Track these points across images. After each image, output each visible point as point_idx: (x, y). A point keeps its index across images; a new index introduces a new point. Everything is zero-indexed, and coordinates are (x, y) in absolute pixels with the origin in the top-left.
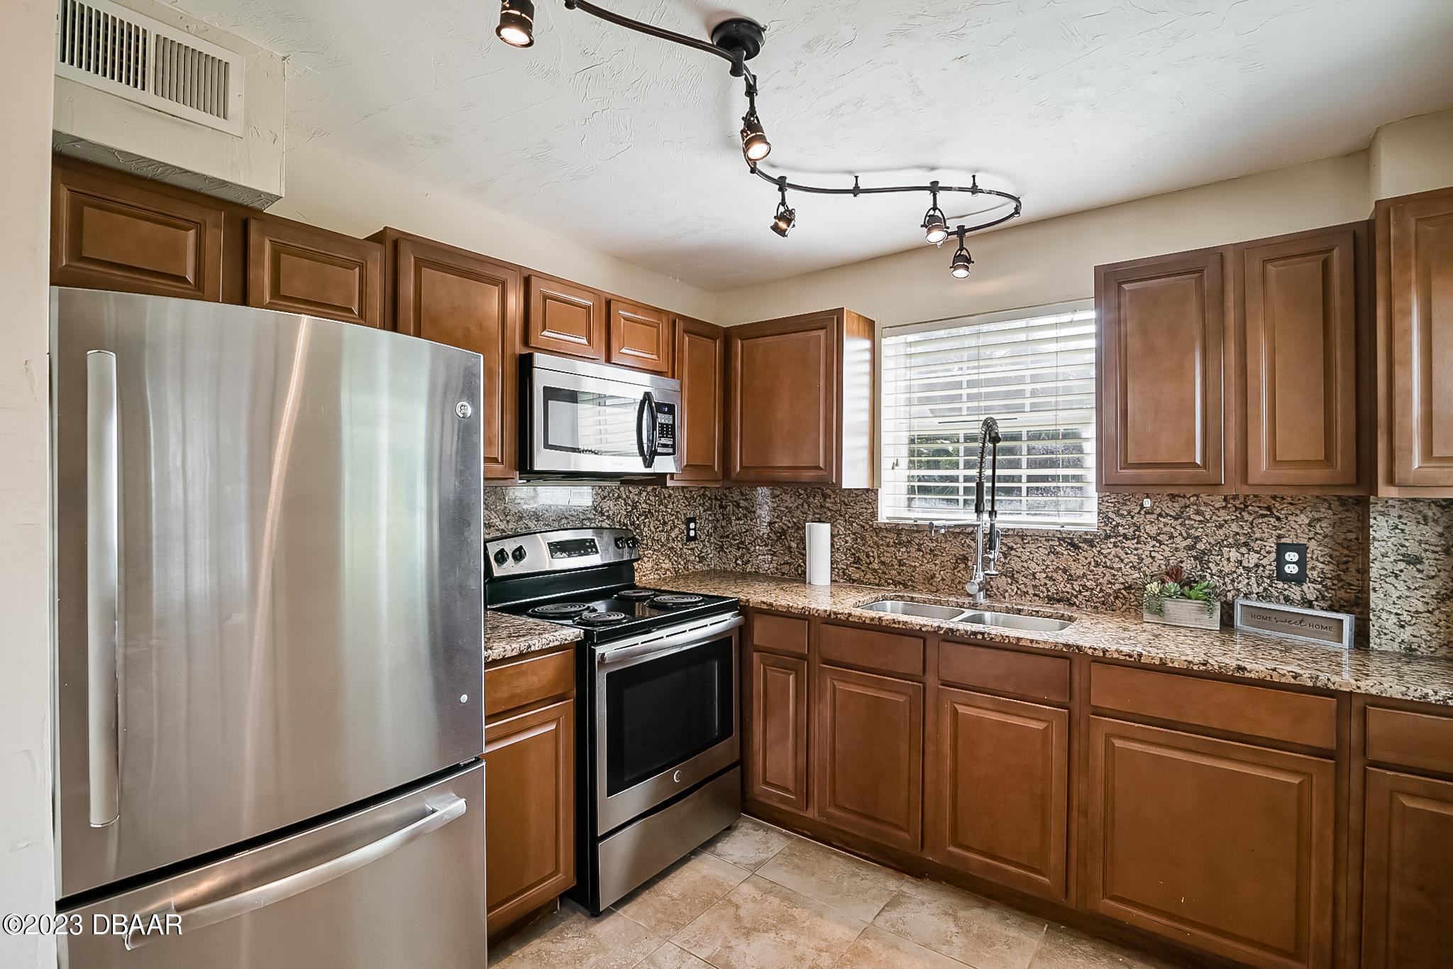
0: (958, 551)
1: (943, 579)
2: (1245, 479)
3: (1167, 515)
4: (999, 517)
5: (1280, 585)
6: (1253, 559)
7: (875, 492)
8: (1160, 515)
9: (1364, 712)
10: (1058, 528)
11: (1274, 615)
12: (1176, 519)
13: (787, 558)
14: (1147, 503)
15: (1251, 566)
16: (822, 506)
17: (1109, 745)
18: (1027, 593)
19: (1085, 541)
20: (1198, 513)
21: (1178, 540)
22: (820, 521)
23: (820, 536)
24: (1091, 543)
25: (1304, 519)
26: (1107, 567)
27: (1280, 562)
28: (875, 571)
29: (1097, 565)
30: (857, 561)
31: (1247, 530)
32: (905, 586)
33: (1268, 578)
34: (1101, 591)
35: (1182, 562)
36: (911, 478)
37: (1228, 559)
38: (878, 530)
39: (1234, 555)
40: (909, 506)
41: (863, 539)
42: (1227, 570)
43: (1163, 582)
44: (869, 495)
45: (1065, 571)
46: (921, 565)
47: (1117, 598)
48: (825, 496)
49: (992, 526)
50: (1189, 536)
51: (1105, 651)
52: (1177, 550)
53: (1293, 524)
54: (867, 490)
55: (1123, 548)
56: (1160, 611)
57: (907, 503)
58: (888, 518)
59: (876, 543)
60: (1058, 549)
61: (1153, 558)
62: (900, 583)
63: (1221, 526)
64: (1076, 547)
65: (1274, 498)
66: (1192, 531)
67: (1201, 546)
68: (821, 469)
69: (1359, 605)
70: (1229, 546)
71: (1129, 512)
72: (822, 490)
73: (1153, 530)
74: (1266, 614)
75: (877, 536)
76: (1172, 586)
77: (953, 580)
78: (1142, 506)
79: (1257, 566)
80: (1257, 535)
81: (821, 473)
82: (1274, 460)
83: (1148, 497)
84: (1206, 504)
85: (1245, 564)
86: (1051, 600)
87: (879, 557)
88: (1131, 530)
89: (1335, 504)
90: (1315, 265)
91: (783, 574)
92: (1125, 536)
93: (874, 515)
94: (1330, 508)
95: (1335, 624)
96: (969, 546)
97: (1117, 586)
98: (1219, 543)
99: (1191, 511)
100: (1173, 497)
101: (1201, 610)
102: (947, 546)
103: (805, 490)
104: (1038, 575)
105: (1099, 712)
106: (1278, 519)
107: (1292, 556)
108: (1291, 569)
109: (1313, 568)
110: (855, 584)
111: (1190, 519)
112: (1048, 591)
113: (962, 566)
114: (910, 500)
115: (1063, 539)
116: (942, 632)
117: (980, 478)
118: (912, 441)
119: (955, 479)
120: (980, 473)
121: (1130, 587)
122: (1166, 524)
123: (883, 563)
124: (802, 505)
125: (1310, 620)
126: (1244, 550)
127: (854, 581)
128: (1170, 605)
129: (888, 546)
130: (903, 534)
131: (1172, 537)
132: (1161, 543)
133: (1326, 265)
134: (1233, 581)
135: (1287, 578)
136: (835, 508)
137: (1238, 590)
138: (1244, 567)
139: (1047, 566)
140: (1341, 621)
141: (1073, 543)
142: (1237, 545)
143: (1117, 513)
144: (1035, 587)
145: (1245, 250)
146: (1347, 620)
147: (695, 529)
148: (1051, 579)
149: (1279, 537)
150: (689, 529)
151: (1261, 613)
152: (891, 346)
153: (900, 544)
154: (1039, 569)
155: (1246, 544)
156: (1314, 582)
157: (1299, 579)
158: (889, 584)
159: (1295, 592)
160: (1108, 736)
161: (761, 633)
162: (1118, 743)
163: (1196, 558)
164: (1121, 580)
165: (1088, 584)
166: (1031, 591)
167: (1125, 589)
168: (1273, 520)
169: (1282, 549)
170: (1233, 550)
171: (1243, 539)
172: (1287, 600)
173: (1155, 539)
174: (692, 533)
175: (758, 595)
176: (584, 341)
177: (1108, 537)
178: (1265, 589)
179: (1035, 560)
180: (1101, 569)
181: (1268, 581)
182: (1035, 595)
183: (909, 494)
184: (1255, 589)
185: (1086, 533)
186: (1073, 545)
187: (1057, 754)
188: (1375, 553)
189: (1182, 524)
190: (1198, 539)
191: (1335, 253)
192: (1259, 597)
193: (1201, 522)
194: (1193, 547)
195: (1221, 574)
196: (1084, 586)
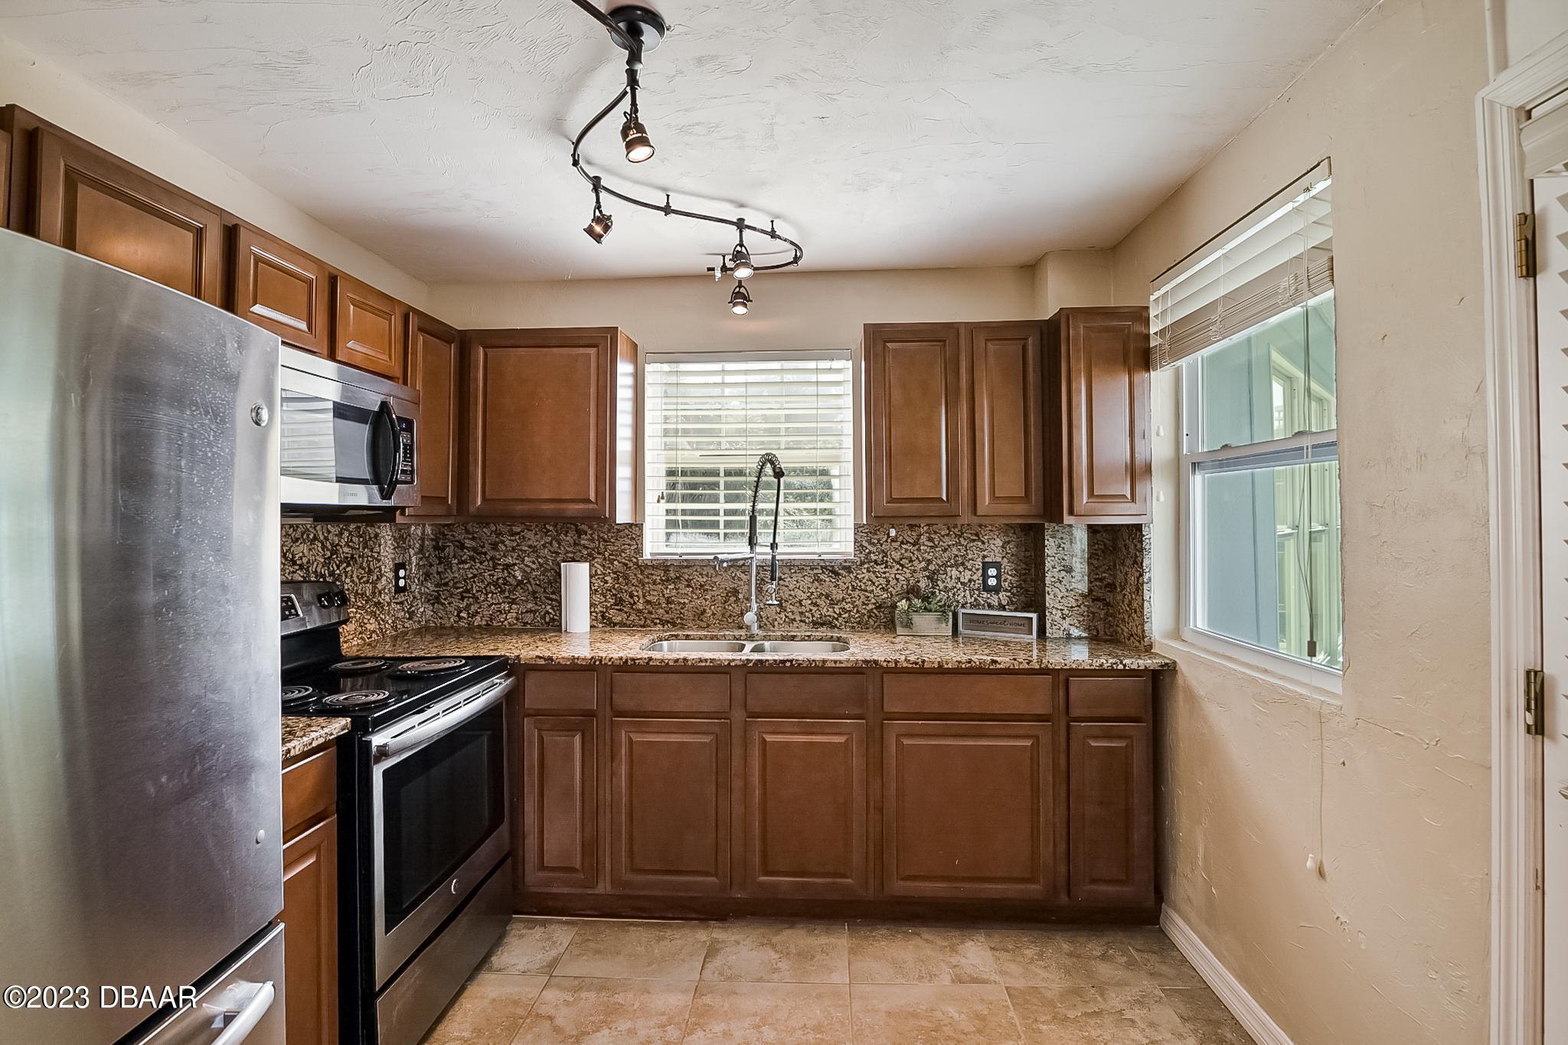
0: (730, 585)
1: (714, 614)
2: (975, 512)
3: (908, 542)
4: (779, 550)
5: (985, 595)
6: (967, 575)
7: (640, 527)
8: (902, 543)
9: (1067, 681)
10: (819, 557)
11: (986, 619)
12: (914, 545)
13: (530, 606)
14: (893, 533)
15: (966, 581)
16: (575, 544)
17: (898, 741)
18: (794, 620)
19: (844, 568)
20: (930, 539)
21: (916, 563)
22: (573, 560)
23: (578, 578)
24: (848, 569)
25: (999, 542)
26: (862, 590)
27: (985, 577)
28: (640, 611)
29: (854, 589)
30: (619, 602)
31: (963, 552)
32: (674, 624)
33: (977, 590)
34: (858, 612)
35: (919, 582)
36: (668, 512)
37: (951, 577)
38: (642, 568)
39: (954, 573)
40: (668, 539)
41: (626, 578)
42: (950, 586)
43: (908, 599)
44: (634, 530)
45: (827, 596)
46: (691, 601)
47: (869, 617)
48: (580, 533)
49: (774, 557)
50: (923, 559)
51: (896, 662)
52: (915, 571)
53: (992, 546)
54: (631, 525)
55: (874, 572)
56: (909, 624)
57: (664, 538)
58: (651, 554)
59: (641, 582)
60: (822, 577)
61: (897, 579)
62: (668, 622)
63: (945, 550)
64: (837, 574)
65: (980, 526)
66: (925, 555)
67: (932, 567)
68: (591, 502)
69: (1039, 606)
70: (951, 566)
71: (879, 540)
72: (576, 526)
73: (897, 556)
74: (980, 619)
75: (642, 573)
76: (917, 602)
77: (723, 615)
78: (889, 536)
79: (970, 581)
80: (970, 556)
81: (591, 506)
82: (994, 497)
83: (893, 527)
84: (936, 533)
85: (962, 580)
86: (815, 624)
87: (644, 596)
88: (881, 556)
89: (1018, 530)
90: (1015, 348)
91: (526, 624)
92: (876, 562)
93: (639, 551)
94: (1014, 533)
95: (1026, 622)
96: (740, 579)
97: (871, 606)
98: (945, 565)
99: (924, 538)
100: (911, 527)
101: (939, 620)
102: (718, 579)
103: (555, 526)
104: (804, 603)
105: (891, 717)
106: (983, 543)
107: (992, 572)
108: (992, 582)
109: (1005, 580)
110: (617, 628)
111: (924, 545)
112: (813, 616)
113: (733, 599)
114: (668, 535)
115: (825, 567)
116: (751, 665)
117: (753, 511)
118: (671, 473)
119: (716, 513)
120: (753, 506)
121: (880, 607)
122: (906, 550)
123: (648, 602)
124: (551, 543)
125: (1011, 621)
126: (961, 569)
127: (615, 624)
128: (917, 619)
129: (654, 583)
130: (672, 571)
131: (911, 561)
132: (903, 566)
133: (1024, 349)
134: (954, 594)
135: (986, 588)
136: (592, 545)
137: (958, 602)
138: (961, 583)
139: (812, 593)
140: (1028, 618)
141: (833, 569)
142: (956, 565)
143: (870, 543)
144: (801, 613)
145: (973, 328)
146: (1034, 616)
147: (404, 578)
148: (815, 604)
149: (984, 557)
150: (397, 578)
151: (975, 618)
152: (654, 372)
153: (668, 580)
154: (804, 596)
155: (963, 564)
156: (1006, 590)
157: (996, 590)
158: (656, 624)
159: (994, 600)
160: (898, 736)
161: (534, 695)
162: (906, 742)
163: (928, 578)
164: (873, 601)
165: (847, 607)
166: (798, 618)
167: (876, 608)
168: (980, 544)
169: (986, 566)
170: (954, 569)
171: (960, 560)
172: (990, 607)
173: (898, 563)
174: (402, 583)
175: (526, 649)
176: (303, 326)
177: (862, 563)
178: (976, 599)
179: (800, 587)
180: (857, 592)
181: (977, 592)
182: (801, 621)
183: (667, 528)
184: (970, 600)
185: (845, 561)
186: (834, 572)
187: (857, 762)
188: (1048, 565)
189: (919, 550)
190: (929, 562)
191: (1030, 341)
192: (973, 606)
193: (931, 547)
194: (926, 569)
195: (946, 590)
196: (843, 609)
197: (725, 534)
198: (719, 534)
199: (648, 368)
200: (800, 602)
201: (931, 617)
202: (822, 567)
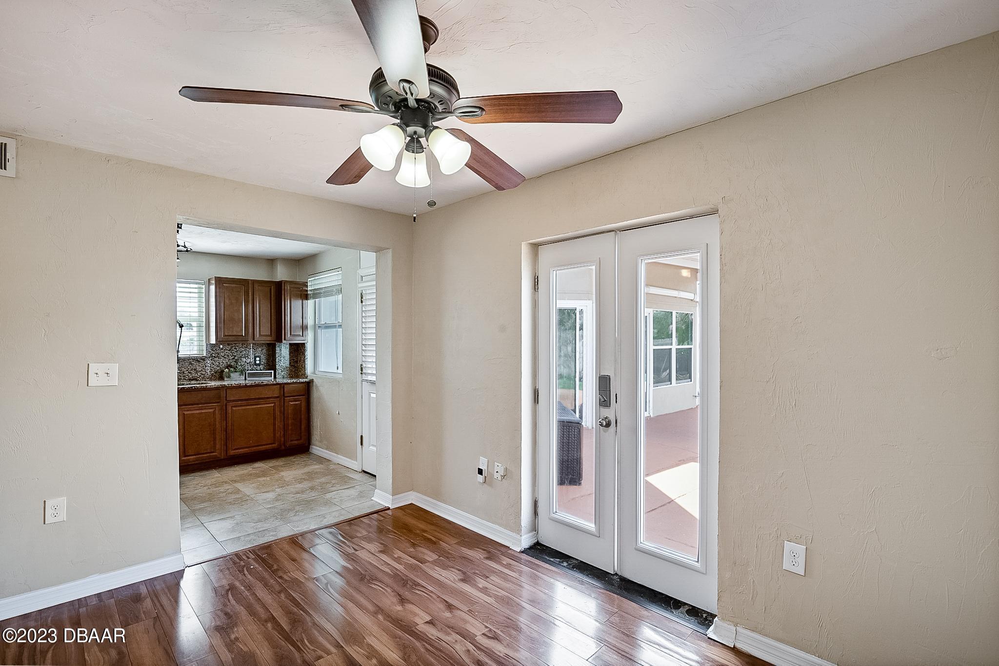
2: (254, 340)
3: (227, 350)
4: (179, 354)
5: (255, 366)
6: (249, 360)
8: (225, 350)
9: (284, 386)
10: (188, 356)
11: (256, 374)
12: (229, 351)
17: (231, 409)
18: (181, 379)
19: (202, 359)
20: (235, 349)
21: (230, 357)
24: (204, 360)
25: (260, 349)
26: (209, 367)
27: (255, 360)
29: (206, 366)
31: (247, 353)
34: (208, 374)
35: (231, 363)
39: (244, 360)
42: (242, 364)
43: (228, 369)
45: (195, 370)
47: (212, 376)
50: (233, 355)
51: (231, 385)
52: (230, 360)
53: (258, 351)
55: (214, 361)
56: (229, 377)
60: (193, 363)
61: (223, 363)
63: (241, 352)
67: (236, 358)
69: (274, 369)
70: (243, 357)
71: (216, 349)
73: (223, 354)
74: (254, 374)
76: (231, 369)
78: (220, 348)
79: (250, 362)
80: (250, 354)
82: (260, 335)
83: (221, 345)
84: (237, 346)
85: (247, 362)
86: (190, 380)
88: (216, 355)
89: (267, 345)
90: (268, 289)
92: (215, 357)
97: (212, 372)
98: (241, 357)
99: (233, 348)
100: (228, 344)
101: (240, 375)
104: (185, 372)
105: (231, 401)
106: (255, 350)
107: (258, 359)
108: (258, 362)
109: (262, 361)
111: (233, 350)
112: (189, 377)
121: (216, 372)
122: (226, 353)
125: (264, 373)
128: (232, 375)
131: (228, 356)
132: (225, 358)
133: (271, 289)
134: (244, 367)
135: (256, 364)
137: (247, 369)
139: (189, 369)
140: (271, 372)
142: (245, 357)
143: (212, 350)
145: (254, 281)
146: (273, 371)
148: (190, 373)
149: (255, 354)
151: (252, 374)
154: (185, 370)
155: (247, 357)
156: (262, 365)
157: (259, 365)
159: (258, 368)
160: (232, 407)
162: (235, 409)
163: (235, 362)
164: (214, 370)
167: (215, 373)
168: (253, 350)
169: (255, 357)
171: (246, 355)
172: (257, 370)
173: (223, 357)
177: (209, 357)
178: (252, 368)
179: (183, 367)
180: (207, 368)
181: (252, 366)
182: (184, 379)
184: (250, 368)
185: (203, 357)
186: (198, 361)
187: (218, 416)
188: (277, 356)
189: (231, 352)
190: (235, 356)
191: (272, 287)
192: (251, 370)
193: (236, 351)
194: (233, 359)
195: (241, 365)
196: (202, 374)
200: (183, 372)
201: (238, 374)
202: (193, 359)
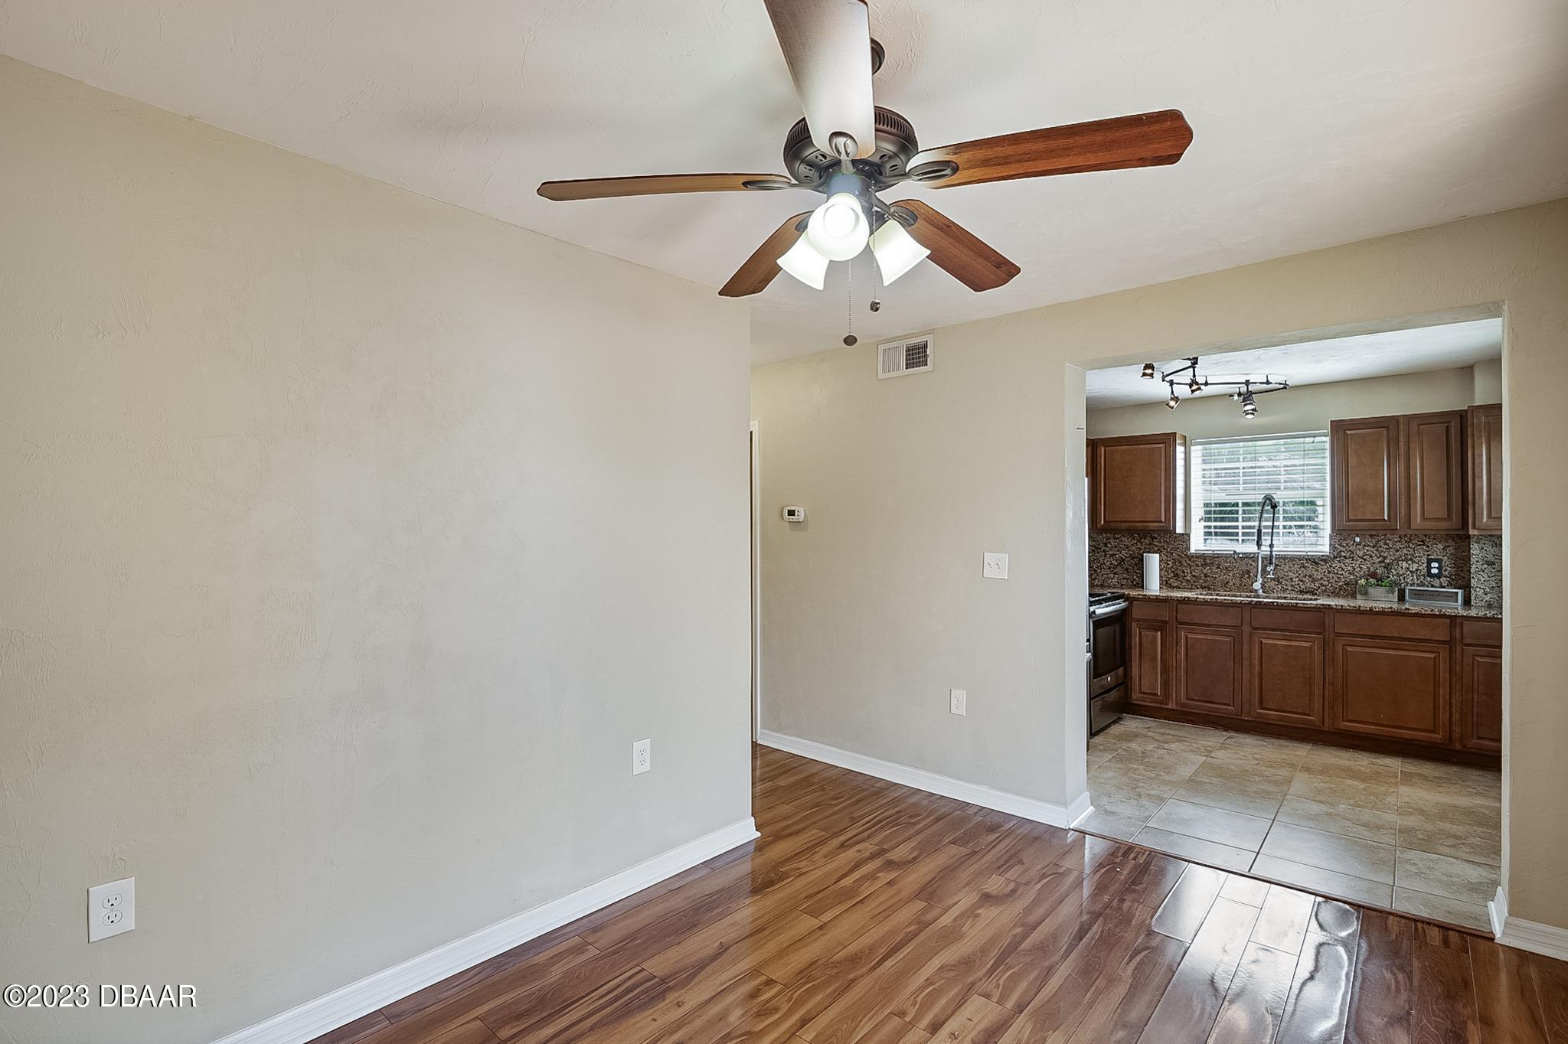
0: (1245, 568)
1: (1234, 584)
2: (1409, 527)
3: (1369, 545)
4: (1274, 549)
5: (1429, 579)
6: (1415, 566)
7: (1189, 535)
8: (1365, 546)
9: (1462, 624)
10: (1305, 553)
11: (1425, 593)
12: (1373, 547)
13: (1125, 576)
14: (1358, 540)
15: (1414, 570)
16: (1150, 544)
17: (1345, 650)
19: (1322, 560)
20: (1385, 544)
21: (1375, 558)
22: (1149, 552)
23: (1153, 563)
24: (1325, 561)
25: (1440, 546)
26: (1334, 573)
27: (1429, 568)
28: (1189, 581)
29: (1329, 572)
30: (1176, 575)
31: (1412, 552)
32: (1209, 589)
33: (1423, 576)
34: (1332, 586)
35: (1377, 569)
36: (1205, 527)
37: (1402, 568)
38: (1191, 557)
39: (1405, 565)
40: (1205, 543)
41: (1180, 562)
42: (1401, 573)
43: (1367, 579)
44: (1186, 537)
45: (1310, 576)
46: (1220, 576)
47: (1340, 589)
48: (1153, 538)
49: (1271, 552)
50: (1381, 556)
51: (1342, 606)
52: (1374, 563)
53: (1435, 549)
54: (1183, 534)
55: (1344, 563)
56: (1366, 593)
57: (1203, 542)
58: (1196, 550)
59: (1189, 565)
60: (1306, 565)
61: (1361, 568)
62: (1205, 587)
63: (1397, 551)
64: (1317, 563)
65: (1425, 536)
66: (1382, 554)
67: (1387, 561)
68: (1162, 522)
69: (1467, 587)
70: (1403, 560)
71: (1347, 544)
72: (1151, 535)
73: (1361, 553)
74: (1421, 592)
75: (1190, 560)
76: (1372, 581)
77: (1240, 585)
78: (1354, 541)
79: (1417, 570)
80: (1417, 555)
81: (1162, 524)
82: (1424, 517)
83: (1358, 536)
84: (1390, 540)
85: (1411, 569)
86: (1302, 592)
87: (1191, 573)
88: (1349, 554)
89: (1456, 539)
90: (1443, 429)
91: (1122, 585)
92: (1345, 557)
93: (1188, 548)
94: (1453, 541)
95: (1454, 595)
96: (1251, 565)
97: (1341, 584)
98: (1398, 560)
99: (1381, 543)
100: (1372, 536)
101: (1388, 592)
102: (1237, 565)
103: (1139, 534)
104: (1294, 579)
105: (1340, 635)
106: (1428, 546)
107: (1435, 565)
108: (1435, 571)
109: (1446, 570)
110: (1175, 589)
111: (1381, 547)
112: (1300, 587)
113: (1246, 576)
114: (1206, 540)
115: (1309, 560)
116: (1253, 603)
117: (1259, 527)
118: (1206, 505)
119: (1237, 527)
120: (1260, 524)
121: (1348, 584)
122: (1368, 550)
123: (1194, 576)
124: (1136, 543)
125: (1444, 594)
126: (1410, 562)
127: (1174, 587)
128: (1371, 590)
129: (1197, 566)
130: (1208, 560)
131: (1371, 557)
132: (1365, 560)
133: (1448, 428)
134: (1404, 578)
135: (1430, 575)
136: (1160, 545)
137: (1408, 583)
138: (1410, 571)
139: (1300, 574)
140: (1457, 593)
141: (1315, 561)
142: (1406, 560)
143: (1341, 545)
144: (1292, 586)
145: (1409, 418)
146: (1460, 592)
148: (1302, 581)
149: (1428, 555)
151: (1418, 592)
152: (1196, 452)
153: (1205, 564)
154: (1294, 576)
155: (1411, 559)
156: (1446, 577)
157: (1438, 576)
158: (1198, 588)
159: (1437, 582)
160: (1343, 646)
161: (1137, 613)
162: (1349, 649)
163: (1384, 567)
164: (1343, 580)
165: (1324, 583)
166: (1290, 588)
167: (1345, 584)
168: (1425, 547)
169: (1429, 561)
170: (1405, 562)
171: (1409, 557)
172: (1433, 586)
173: (1362, 558)
175: (1133, 593)
177: (1335, 557)
178: (1421, 582)
179: (1293, 573)
180: (1331, 575)
181: (1423, 577)
183: (1205, 536)
184: (1416, 582)
185: (1323, 556)
186: (1315, 562)
187: (1318, 657)
188: (1473, 560)
189: (1377, 550)
190: (1385, 558)
191: (1453, 423)
192: (1418, 585)
193: (1387, 549)
194: (1383, 562)
195: (1398, 575)
196: (1322, 584)
197: (1243, 540)
198: (1238, 540)
199: (1193, 448)
200: (1291, 579)
201: (1382, 590)
202: (1306, 559)
